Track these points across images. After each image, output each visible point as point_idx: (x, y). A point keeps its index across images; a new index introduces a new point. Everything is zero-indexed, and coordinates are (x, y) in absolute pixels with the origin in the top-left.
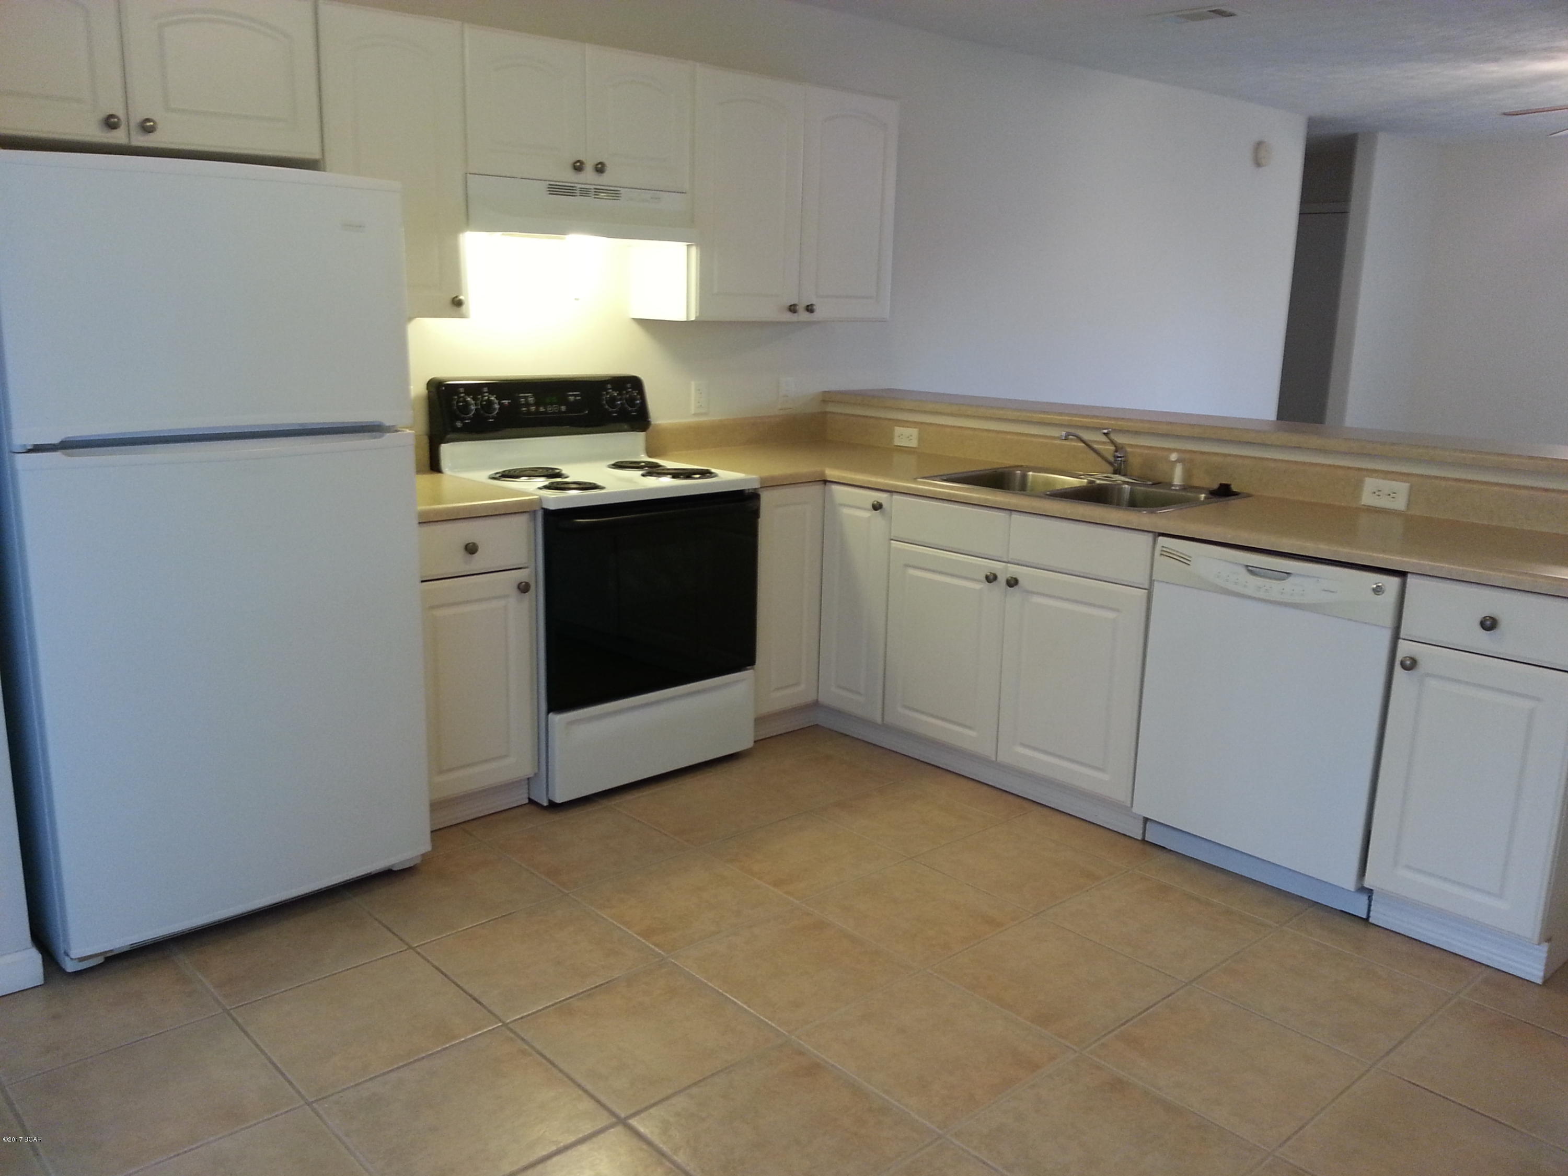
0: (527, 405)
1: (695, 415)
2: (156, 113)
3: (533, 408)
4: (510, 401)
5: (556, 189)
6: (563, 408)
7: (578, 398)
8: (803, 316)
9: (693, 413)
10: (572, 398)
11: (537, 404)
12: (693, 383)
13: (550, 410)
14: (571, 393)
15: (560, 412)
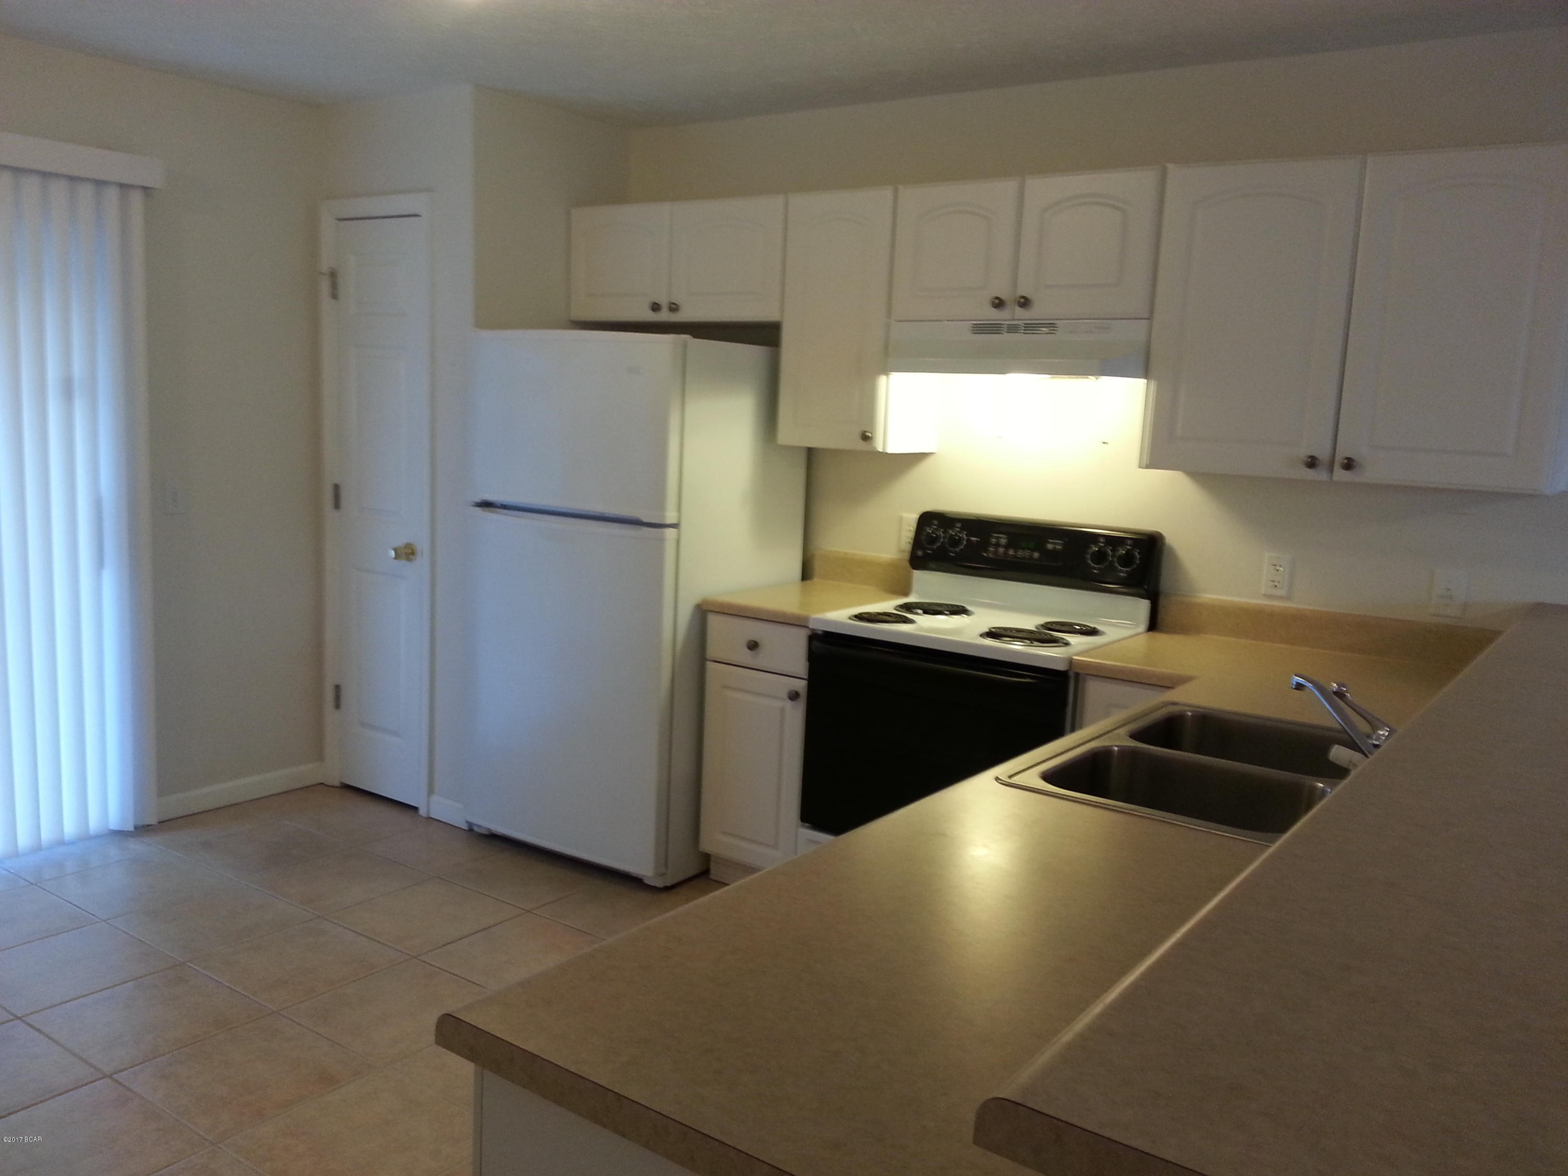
0: (998, 545)
1: (1267, 596)
2: (679, 297)
3: (1001, 550)
4: (979, 540)
5: (982, 328)
6: (1036, 555)
7: (1058, 547)
8: (1340, 475)
9: (1263, 593)
10: (1050, 546)
11: (1007, 547)
12: (1267, 554)
13: (1019, 555)
14: (1051, 541)
15: (1031, 558)
